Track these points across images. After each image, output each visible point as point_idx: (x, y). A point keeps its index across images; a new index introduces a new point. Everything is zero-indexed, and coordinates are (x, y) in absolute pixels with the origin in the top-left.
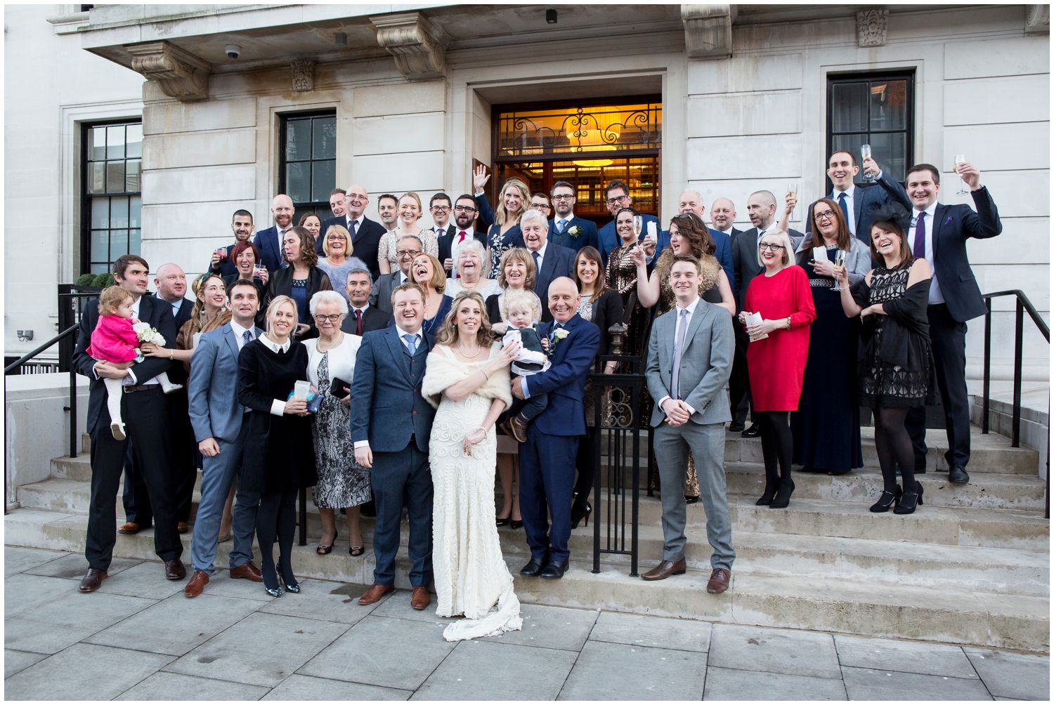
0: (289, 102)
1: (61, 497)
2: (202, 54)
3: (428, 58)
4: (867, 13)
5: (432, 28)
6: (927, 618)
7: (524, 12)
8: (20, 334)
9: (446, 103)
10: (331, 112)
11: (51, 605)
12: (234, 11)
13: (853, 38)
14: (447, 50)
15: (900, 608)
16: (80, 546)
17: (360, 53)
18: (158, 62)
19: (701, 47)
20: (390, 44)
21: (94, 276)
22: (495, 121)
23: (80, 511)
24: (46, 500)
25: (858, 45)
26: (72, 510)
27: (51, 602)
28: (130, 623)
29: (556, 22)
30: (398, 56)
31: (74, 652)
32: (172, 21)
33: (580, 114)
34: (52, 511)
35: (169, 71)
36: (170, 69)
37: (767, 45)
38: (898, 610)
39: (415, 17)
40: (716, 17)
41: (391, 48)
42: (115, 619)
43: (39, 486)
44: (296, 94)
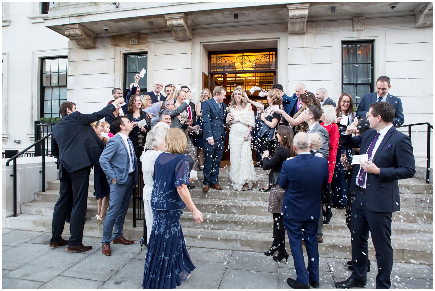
0: (128, 49)
1: (40, 208)
2: (93, 29)
3: (186, 31)
4: (357, 18)
5: (188, 20)
6: (414, 254)
7: (226, 14)
8: (15, 141)
9: (192, 50)
10: (146, 53)
11: (42, 257)
12: (108, 12)
13: (351, 28)
14: (193, 29)
15: (403, 250)
16: (49, 230)
17: (157, 30)
18: (76, 32)
19: (294, 30)
20: (172, 26)
21: (46, 118)
22: (209, 58)
23: (48, 214)
24: (33, 210)
25: (353, 30)
26: (45, 214)
27: (42, 256)
28: (78, 265)
29: (238, 19)
30: (174, 31)
31: (57, 280)
32: (82, 15)
33: (243, 56)
34: (36, 214)
35: (80, 36)
36: (81, 35)
37: (318, 30)
38: (402, 251)
39: (182, 15)
40: (301, 18)
41: (172, 27)
42: (72, 263)
43: (30, 204)
44: (131, 46)
